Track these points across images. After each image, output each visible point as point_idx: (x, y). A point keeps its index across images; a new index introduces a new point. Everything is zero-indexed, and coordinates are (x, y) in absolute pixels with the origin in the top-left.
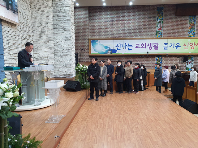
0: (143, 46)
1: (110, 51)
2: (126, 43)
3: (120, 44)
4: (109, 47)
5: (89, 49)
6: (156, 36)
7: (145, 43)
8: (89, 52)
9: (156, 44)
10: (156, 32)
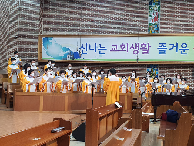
1: (71, 55)
2: (95, 44)
3: (87, 44)
4: (70, 49)
5: (38, 52)
6: (148, 31)
7: (127, 44)
8: (38, 56)
9: (146, 44)
10: (148, 25)
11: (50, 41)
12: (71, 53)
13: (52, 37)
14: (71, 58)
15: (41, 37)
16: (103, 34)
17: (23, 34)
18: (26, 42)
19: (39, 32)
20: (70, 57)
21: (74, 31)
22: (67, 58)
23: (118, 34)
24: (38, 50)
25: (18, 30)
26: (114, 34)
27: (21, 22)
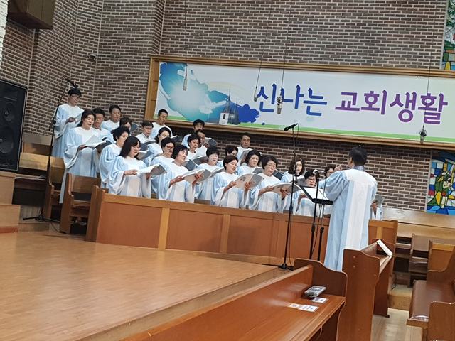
0: (371, 104)
1: (231, 113)
2: (298, 87)
3: (274, 86)
4: (229, 98)
5: (146, 99)
6: (441, 63)
7: (385, 92)
8: (145, 108)
9: (435, 98)
10: (443, 46)
11: (179, 72)
12: (231, 108)
13: (185, 63)
14: (230, 121)
15: (157, 61)
16: (320, 63)
17: (111, 50)
18: (117, 72)
19: (152, 46)
20: (227, 117)
21: (243, 49)
22: (219, 118)
23: (359, 64)
24: (146, 92)
25: (99, 39)
26: (350, 65)
27: (108, 20)
